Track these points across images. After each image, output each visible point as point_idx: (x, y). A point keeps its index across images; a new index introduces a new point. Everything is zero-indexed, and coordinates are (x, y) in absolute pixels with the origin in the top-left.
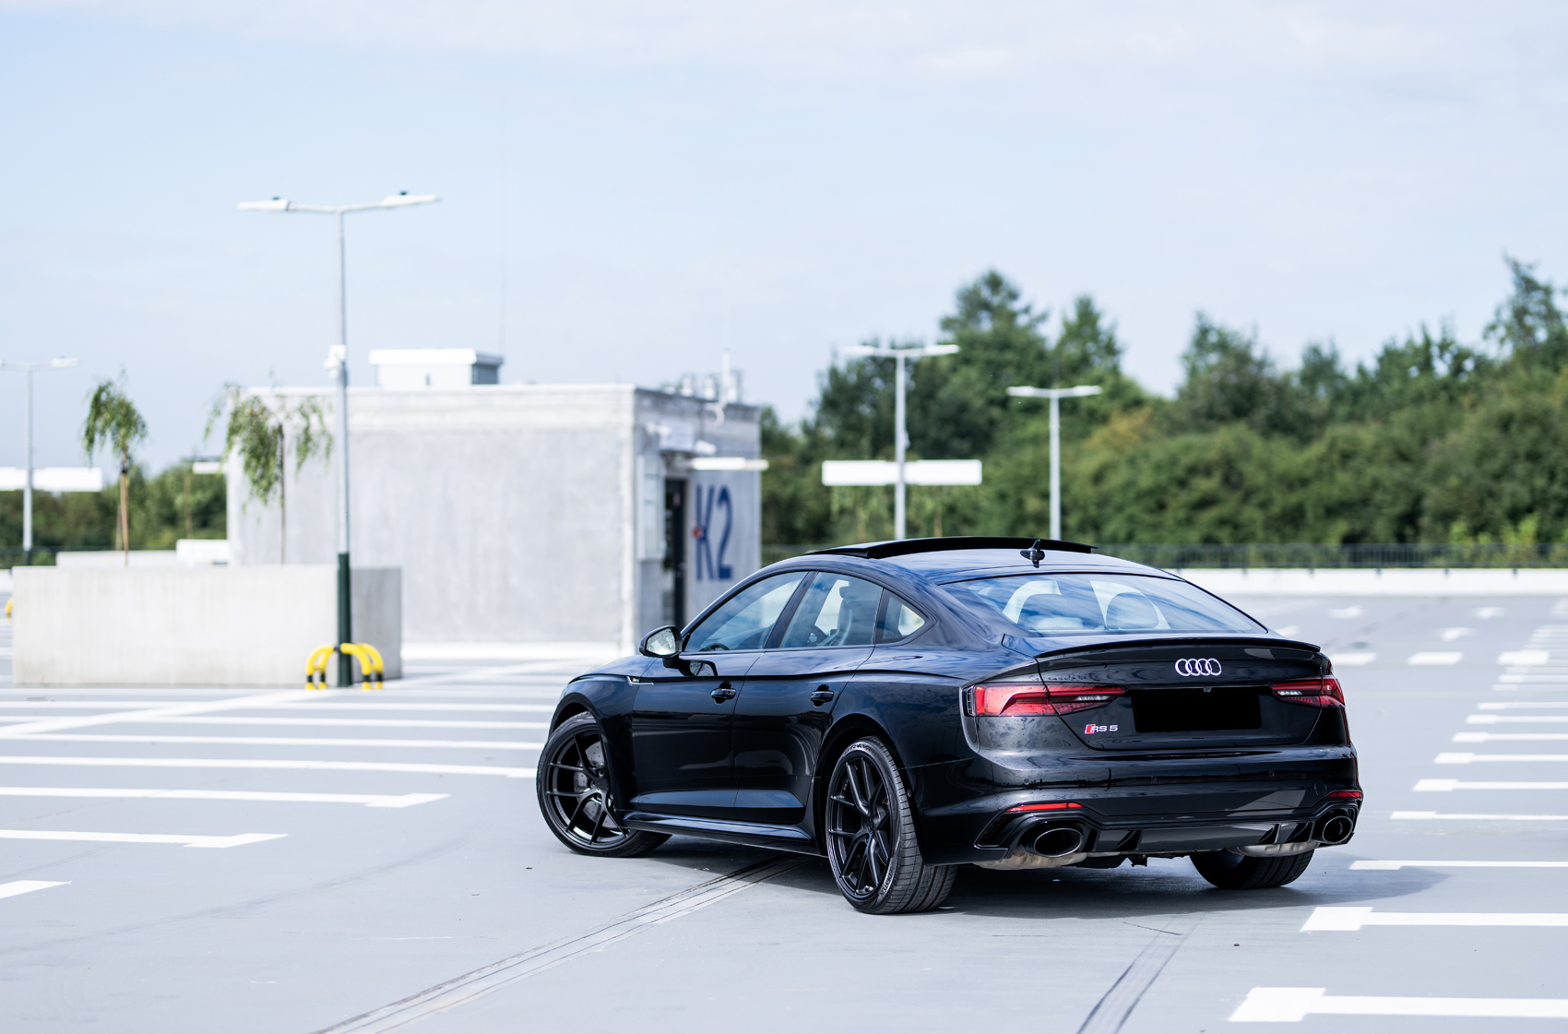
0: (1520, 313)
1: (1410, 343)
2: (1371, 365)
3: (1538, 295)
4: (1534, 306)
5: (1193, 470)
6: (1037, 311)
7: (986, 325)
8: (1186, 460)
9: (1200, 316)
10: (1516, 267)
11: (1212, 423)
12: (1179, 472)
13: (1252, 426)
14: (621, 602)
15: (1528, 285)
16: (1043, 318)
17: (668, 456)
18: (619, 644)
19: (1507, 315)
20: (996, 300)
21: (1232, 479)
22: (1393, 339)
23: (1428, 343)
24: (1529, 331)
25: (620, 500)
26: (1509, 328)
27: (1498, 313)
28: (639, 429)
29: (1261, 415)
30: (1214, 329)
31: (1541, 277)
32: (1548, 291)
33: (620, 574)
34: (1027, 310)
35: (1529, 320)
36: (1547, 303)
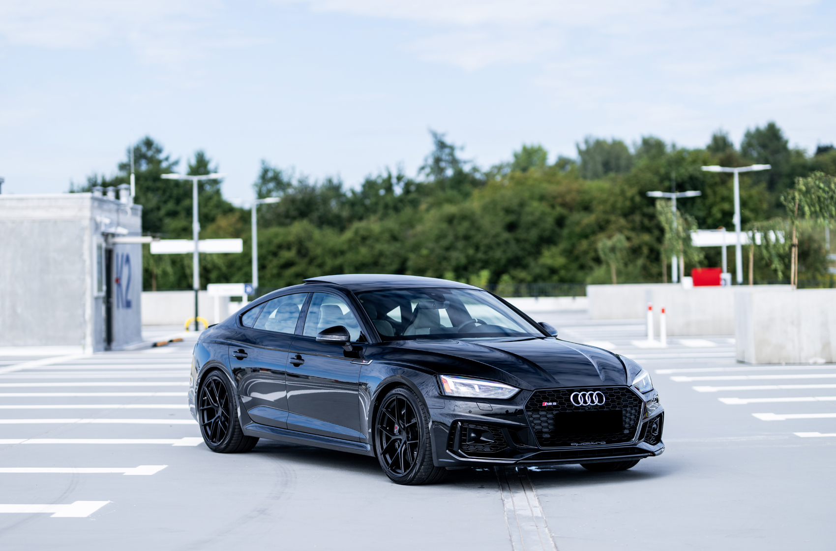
0: (438, 160)
1: (379, 176)
2: (358, 189)
3: (447, 151)
4: (445, 155)
5: (280, 247)
6: (172, 159)
7: (144, 167)
8: (277, 241)
9: (263, 162)
10: (435, 135)
11: (288, 221)
12: (273, 248)
13: (311, 221)
14: (85, 321)
15: (442, 145)
16: (176, 163)
17: (106, 236)
18: (84, 347)
19: (431, 161)
20: (150, 153)
21: (302, 252)
22: (370, 174)
23: (390, 177)
24: (441, 170)
25: (84, 261)
26: (432, 168)
27: (426, 160)
28: (93, 219)
29: (315, 215)
30: (271, 169)
31: (448, 140)
32: (452, 148)
33: (84, 305)
34: (167, 159)
35: (443, 164)
36: (451, 155)
